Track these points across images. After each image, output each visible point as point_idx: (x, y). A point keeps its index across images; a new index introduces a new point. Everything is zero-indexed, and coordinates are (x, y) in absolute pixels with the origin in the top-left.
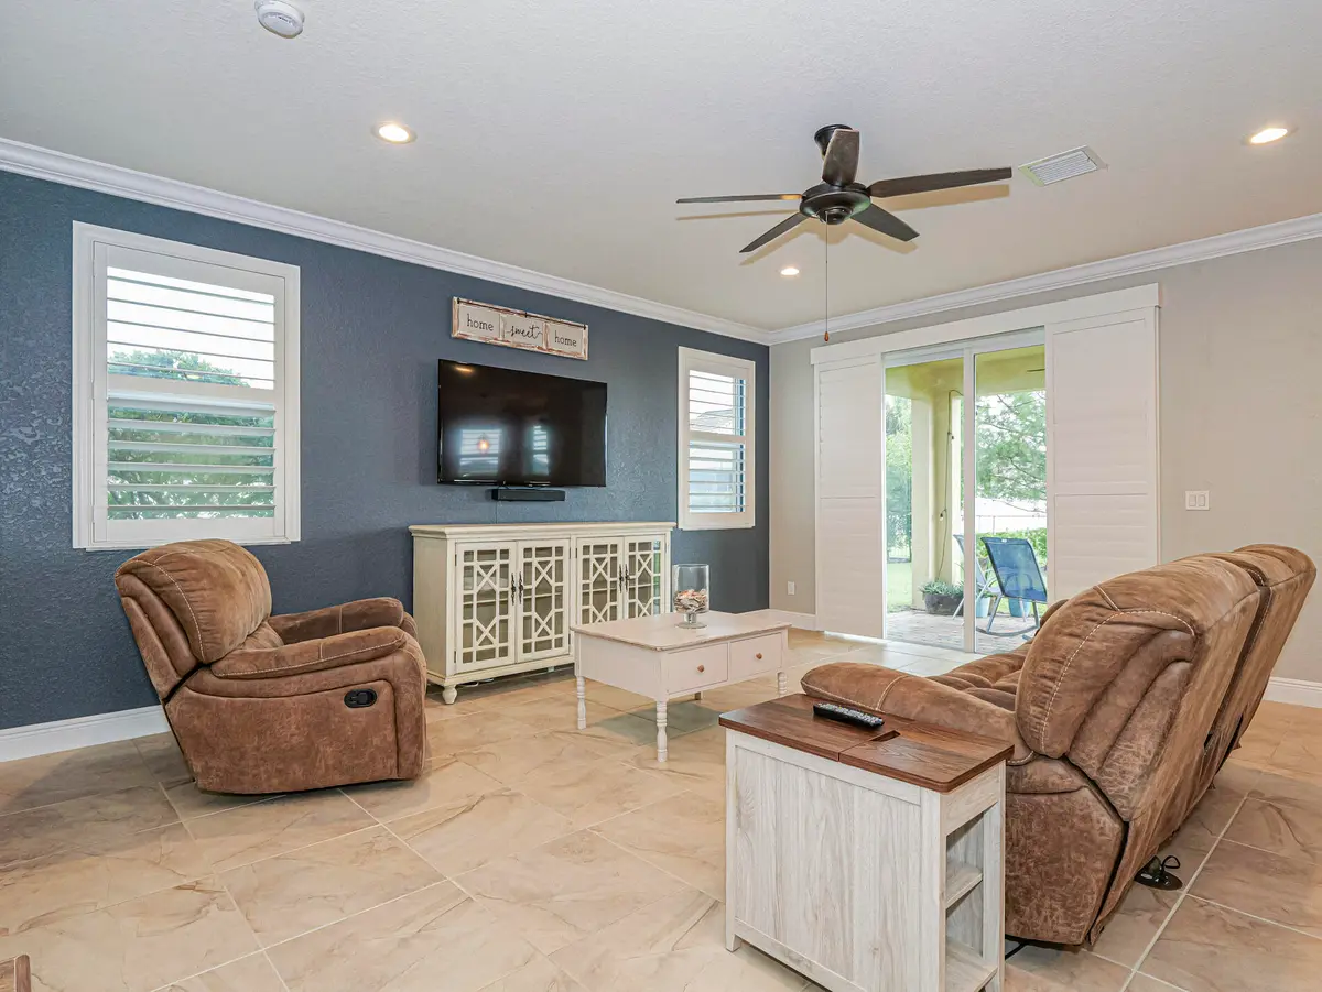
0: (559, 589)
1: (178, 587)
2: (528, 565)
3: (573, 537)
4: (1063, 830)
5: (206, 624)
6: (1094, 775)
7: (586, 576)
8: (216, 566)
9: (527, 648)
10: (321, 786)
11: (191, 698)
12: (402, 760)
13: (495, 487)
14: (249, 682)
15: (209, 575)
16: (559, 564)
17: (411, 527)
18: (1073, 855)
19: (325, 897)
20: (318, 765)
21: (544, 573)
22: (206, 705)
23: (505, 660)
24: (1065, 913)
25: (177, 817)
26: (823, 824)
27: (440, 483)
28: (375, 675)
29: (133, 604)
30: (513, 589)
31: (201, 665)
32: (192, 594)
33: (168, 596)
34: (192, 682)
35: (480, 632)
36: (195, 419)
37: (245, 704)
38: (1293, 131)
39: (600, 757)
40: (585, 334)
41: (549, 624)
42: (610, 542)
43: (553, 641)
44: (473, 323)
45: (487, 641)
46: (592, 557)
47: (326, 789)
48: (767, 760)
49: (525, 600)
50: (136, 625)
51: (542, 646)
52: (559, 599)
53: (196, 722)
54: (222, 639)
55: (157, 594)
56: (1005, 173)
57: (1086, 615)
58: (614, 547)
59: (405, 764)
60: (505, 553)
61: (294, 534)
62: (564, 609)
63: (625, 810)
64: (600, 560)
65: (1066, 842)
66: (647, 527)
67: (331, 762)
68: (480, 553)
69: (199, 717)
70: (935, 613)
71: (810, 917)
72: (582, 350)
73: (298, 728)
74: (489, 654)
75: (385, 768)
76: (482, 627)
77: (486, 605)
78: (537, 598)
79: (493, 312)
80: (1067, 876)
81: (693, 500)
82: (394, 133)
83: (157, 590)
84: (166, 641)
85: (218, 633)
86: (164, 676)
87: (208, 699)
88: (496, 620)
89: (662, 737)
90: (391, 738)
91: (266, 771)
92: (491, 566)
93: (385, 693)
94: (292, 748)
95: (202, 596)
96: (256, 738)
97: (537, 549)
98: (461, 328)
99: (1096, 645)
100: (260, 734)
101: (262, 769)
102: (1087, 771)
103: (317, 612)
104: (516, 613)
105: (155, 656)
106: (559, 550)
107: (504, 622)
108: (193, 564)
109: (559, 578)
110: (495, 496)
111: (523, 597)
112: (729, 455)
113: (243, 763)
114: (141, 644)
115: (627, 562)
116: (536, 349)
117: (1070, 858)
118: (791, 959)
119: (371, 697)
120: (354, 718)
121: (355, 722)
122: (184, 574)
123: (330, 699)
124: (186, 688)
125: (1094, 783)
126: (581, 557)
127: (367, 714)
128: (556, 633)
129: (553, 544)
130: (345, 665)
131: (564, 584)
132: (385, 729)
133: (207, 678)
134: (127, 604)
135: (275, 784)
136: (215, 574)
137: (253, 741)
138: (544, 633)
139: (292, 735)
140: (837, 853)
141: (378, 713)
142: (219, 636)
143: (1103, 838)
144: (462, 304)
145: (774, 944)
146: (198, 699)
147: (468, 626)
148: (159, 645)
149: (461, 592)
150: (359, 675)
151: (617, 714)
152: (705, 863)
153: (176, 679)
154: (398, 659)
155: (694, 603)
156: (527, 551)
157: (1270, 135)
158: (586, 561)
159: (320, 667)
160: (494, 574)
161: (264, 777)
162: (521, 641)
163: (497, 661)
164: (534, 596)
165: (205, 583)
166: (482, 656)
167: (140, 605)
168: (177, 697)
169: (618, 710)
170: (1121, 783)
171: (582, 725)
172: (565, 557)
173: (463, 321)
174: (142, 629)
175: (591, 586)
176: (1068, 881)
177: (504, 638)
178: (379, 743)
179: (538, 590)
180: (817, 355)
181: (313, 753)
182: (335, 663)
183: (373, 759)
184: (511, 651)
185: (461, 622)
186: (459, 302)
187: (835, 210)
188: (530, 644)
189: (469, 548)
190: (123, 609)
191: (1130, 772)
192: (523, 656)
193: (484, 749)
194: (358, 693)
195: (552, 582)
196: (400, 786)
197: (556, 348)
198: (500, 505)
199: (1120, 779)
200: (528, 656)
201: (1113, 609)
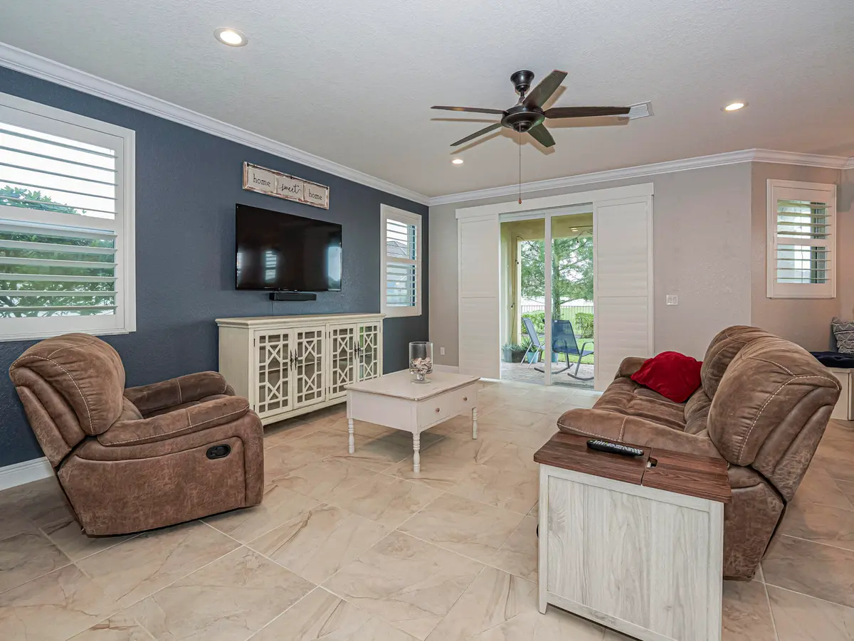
0: (319, 359)
1: (69, 376)
2: (300, 344)
3: (328, 325)
4: (747, 509)
5: (94, 405)
6: (768, 475)
7: (335, 350)
8: (98, 358)
9: (300, 399)
10: (188, 520)
11: (81, 464)
12: (249, 492)
13: (272, 292)
14: (131, 448)
15: (94, 365)
16: (319, 342)
17: (217, 320)
18: (752, 524)
19: (228, 618)
20: (185, 504)
21: (310, 349)
22: (93, 469)
23: (286, 409)
24: (745, 559)
25: (67, 560)
26: (625, 527)
27: (237, 289)
28: (230, 434)
29: (26, 391)
30: (291, 360)
31: (89, 437)
32: (81, 382)
33: (61, 384)
34: (81, 451)
35: (270, 390)
36: (40, 239)
37: (126, 465)
38: (747, 105)
39: (376, 473)
40: (327, 192)
41: (313, 382)
42: (348, 327)
43: (316, 394)
44: (257, 180)
45: (275, 396)
46: (339, 337)
47: (191, 521)
48: (576, 485)
49: (299, 367)
50: (29, 409)
51: (309, 397)
52: (319, 364)
53: (85, 483)
54: (107, 416)
55: (50, 383)
56: (626, 110)
57: (772, 379)
58: (351, 330)
59: (251, 495)
60: (286, 336)
61: (132, 327)
62: (322, 372)
63: (413, 512)
64: (343, 339)
65: (748, 517)
66: (368, 317)
67: (195, 501)
68: (270, 337)
69: (88, 479)
70: (513, 362)
71: (613, 588)
72: (325, 202)
73: (170, 479)
74: (276, 405)
75: (237, 499)
76: (271, 387)
77: (274, 372)
78: (306, 366)
79: (271, 174)
80: (747, 536)
81: (389, 298)
82: (231, 37)
83: (51, 379)
84: (57, 421)
85: (104, 411)
86: (57, 449)
87: (95, 464)
88: (280, 382)
89: (417, 457)
90: (241, 479)
91: (145, 514)
92: (277, 346)
93: (236, 447)
94: (165, 494)
95: (90, 382)
96: (136, 491)
97: (306, 333)
98: (250, 184)
99: (782, 398)
100: (140, 487)
101: (141, 513)
102: (764, 473)
103: (159, 384)
104: (293, 376)
105: (48, 433)
106: (319, 333)
107: (285, 383)
108: (81, 357)
109: (319, 352)
110: (272, 297)
111: (297, 365)
112: (404, 271)
113: (125, 510)
114: (35, 424)
115: (359, 339)
116: (297, 201)
117: (750, 526)
118: (597, 617)
119: (226, 450)
120: (213, 467)
121: (216, 469)
122: (75, 366)
123: (196, 454)
124: (75, 456)
125: (768, 481)
126: (333, 337)
127: (224, 462)
128: (317, 388)
129: (315, 330)
130: (208, 428)
131: (322, 355)
132: (237, 472)
133: (96, 447)
134: (23, 393)
135: (151, 523)
136: (98, 363)
137: (134, 493)
138: (310, 388)
139: (166, 484)
140: (637, 545)
141: (232, 461)
142: (105, 414)
143: (774, 513)
144: (250, 167)
145: (581, 608)
146: (87, 466)
147: (262, 388)
148: (52, 425)
149: (258, 365)
150: (218, 435)
151: (370, 440)
152: (486, 546)
153: (67, 450)
154: (247, 420)
155: (426, 367)
156: (300, 335)
157: (735, 107)
158: (335, 340)
159: (190, 431)
160: (279, 351)
161: (142, 519)
162: (296, 395)
163: (281, 409)
164: (304, 364)
165: (91, 372)
166: (272, 406)
167: (34, 392)
168: (69, 465)
169: (370, 438)
170: (788, 480)
171: (351, 450)
172: (323, 338)
173: (251, 179)
174: (36, 412)
175: (338, 356)
176: (748, 540)
177: (285, 394)
178: (232, 483)
179: (307, 360)
180: (459, 213)
181: (182, 497)
182: (200, 428)
183: (227, 494)
184: (290, 402)
185: (258, 384)
186: (248, 165)
187: (523, 123)
188: (302, 396)
189: (263, 334)
190: (17, 397)
191: (794, 473)
192: (297, 405)
193: (292, 474)
194: (215, 448)
195: (315, 354)
196: (246, 512)
197: (310, 200)
198: (276, 304)
199: (787, 477)
200: (301, 404)
201: (791, 375)
